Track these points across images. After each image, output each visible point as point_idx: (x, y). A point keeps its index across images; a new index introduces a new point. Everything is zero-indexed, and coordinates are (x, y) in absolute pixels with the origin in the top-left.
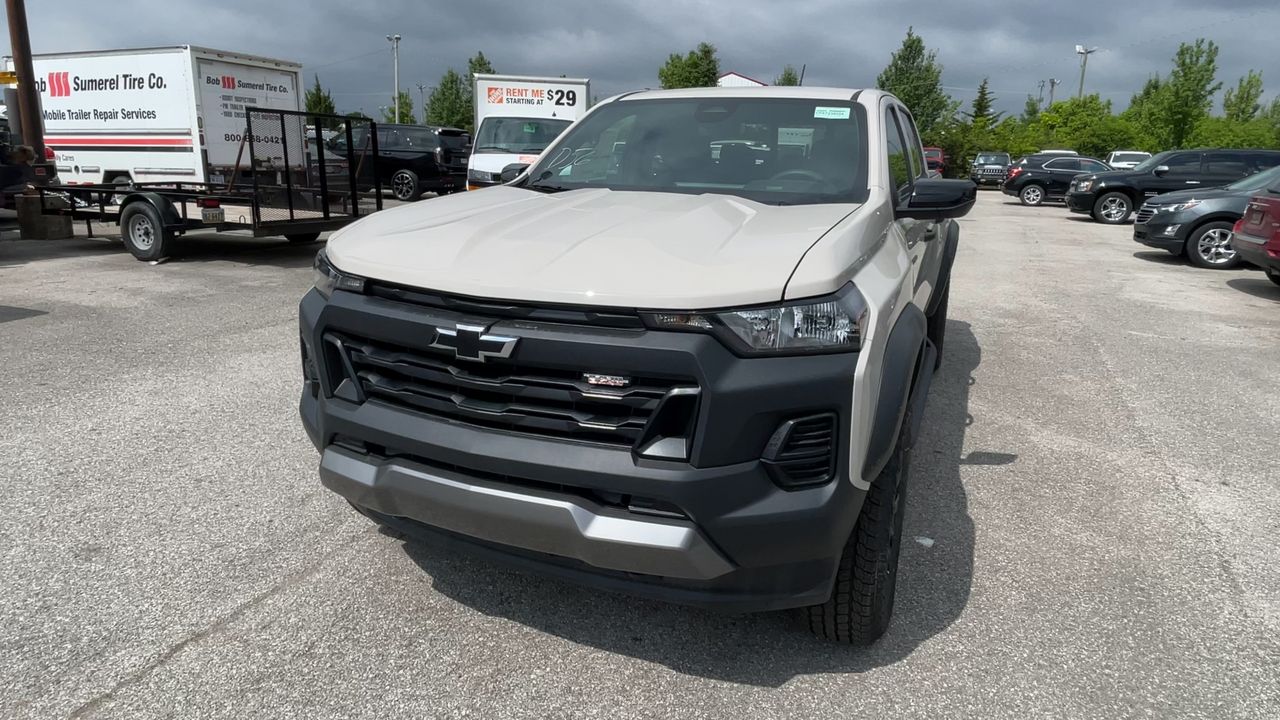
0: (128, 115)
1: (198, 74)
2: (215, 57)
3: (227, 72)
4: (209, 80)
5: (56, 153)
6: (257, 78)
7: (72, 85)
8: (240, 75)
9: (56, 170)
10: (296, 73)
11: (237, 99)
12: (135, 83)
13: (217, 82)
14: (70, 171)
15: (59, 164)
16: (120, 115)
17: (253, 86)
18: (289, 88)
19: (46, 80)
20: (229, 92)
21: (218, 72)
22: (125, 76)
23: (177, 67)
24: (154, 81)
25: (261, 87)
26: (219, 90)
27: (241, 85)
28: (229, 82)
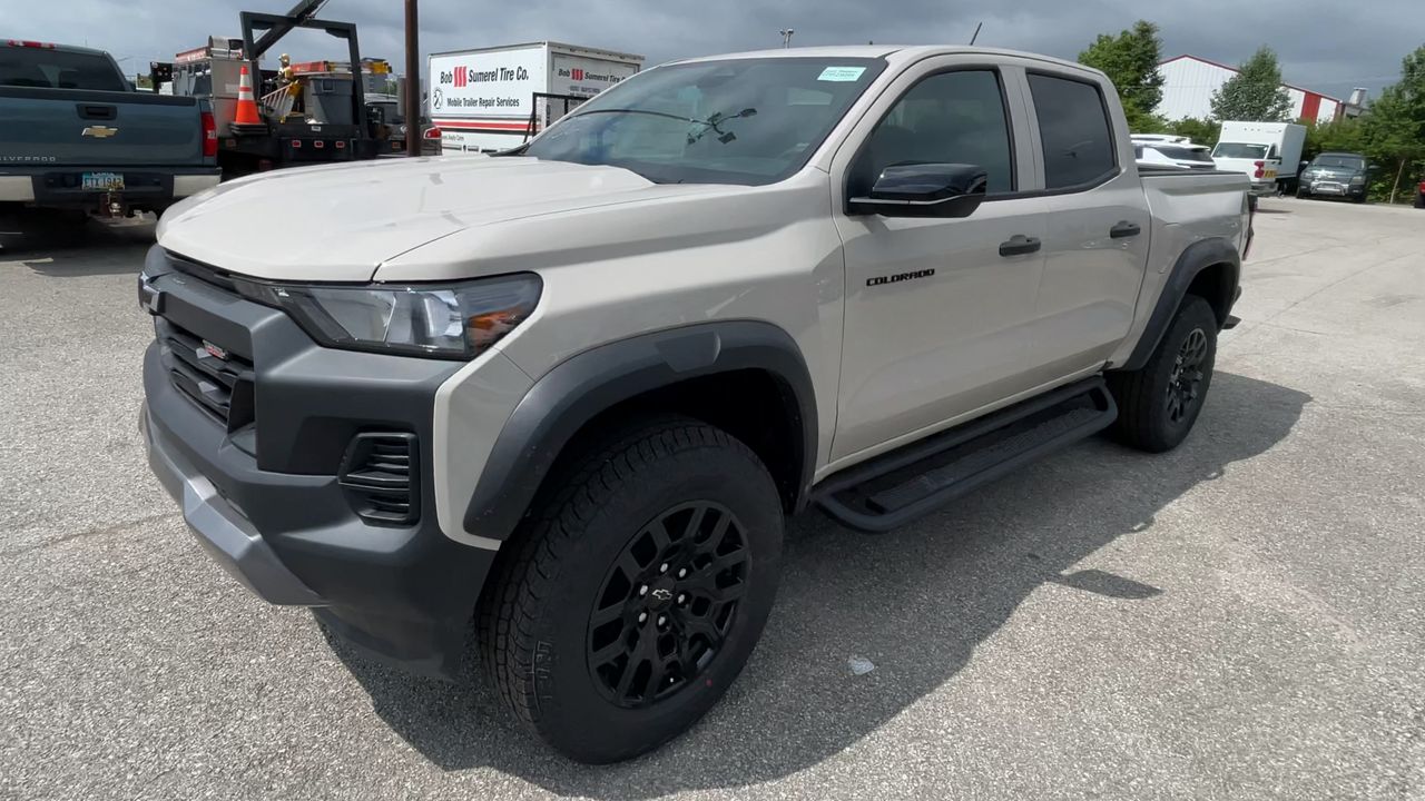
0: (501, 103)
1: (552, 66)
2: (568, 52)
3: (577, 65)
4: (561, 73)
5: (444, 134)
6: (603, 70)
7: (468, 77)
8: (588, 68)
9: (441, 148)
10: (638, 65)
11: (583, 90)
12: (507, 74)
13: (567, 74)
14: (460, 149)
15: (444, 142)
16: (496, 103)
17: (599, 78)
19: (453, 73)
20: (576, 83)
21: (568, 65)
22: (502, 69)
23: (535, 62)
24: (520, 73)
25: (606, 78)
26: (570, 81)
27: (588, 77)
28: (577, 75)
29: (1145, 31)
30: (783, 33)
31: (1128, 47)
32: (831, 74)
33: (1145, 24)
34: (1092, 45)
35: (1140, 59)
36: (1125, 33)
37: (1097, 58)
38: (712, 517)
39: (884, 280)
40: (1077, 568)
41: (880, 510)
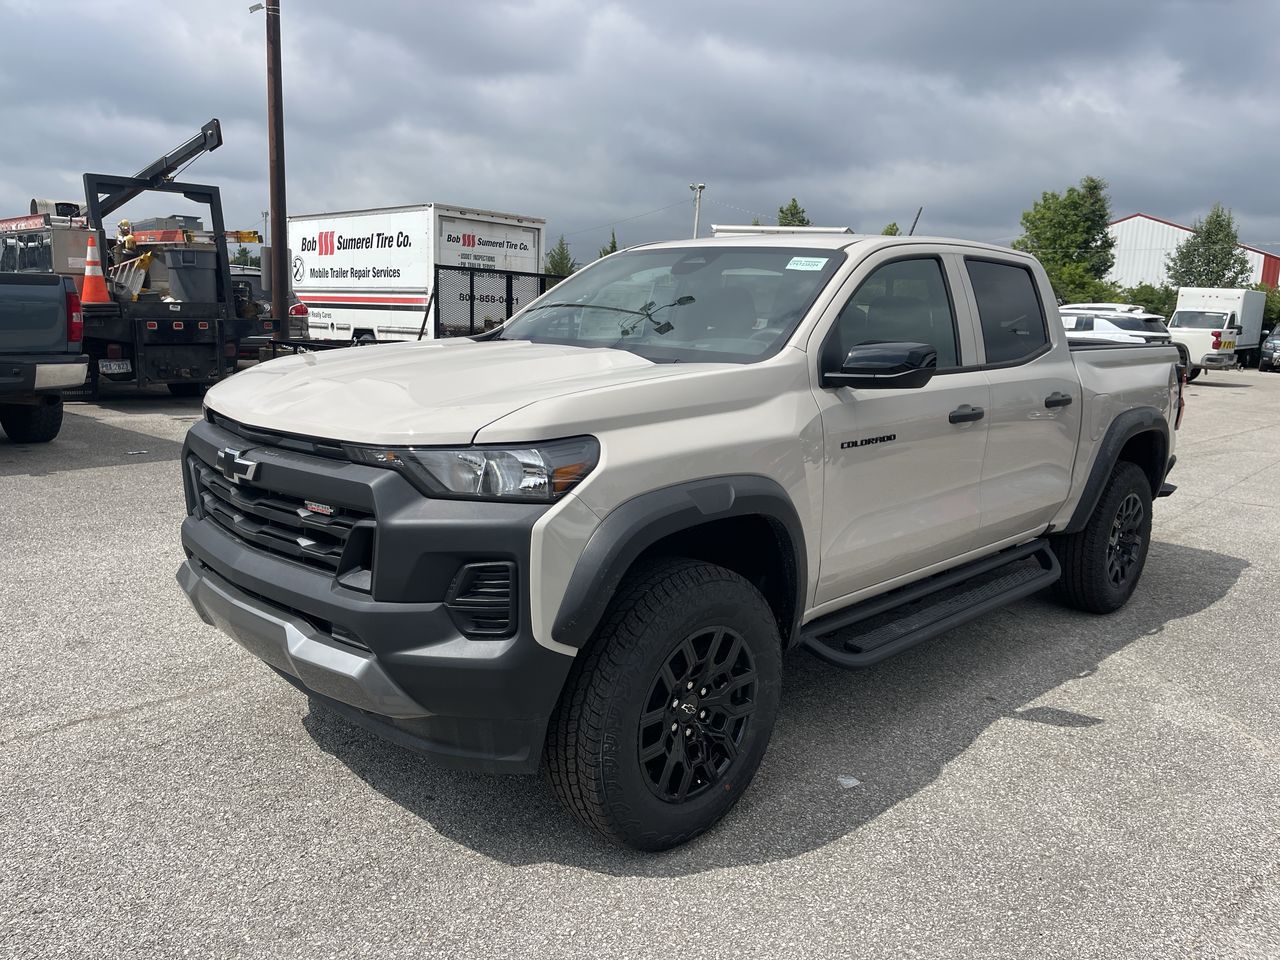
0: (377, 273)
1: (439, 232)
2: (458, 215)
3: (469, 230)
4: (450, 238)
5: (310, 310)
6: (499, 235)
7: (336, 244)
8: (481, 233)
9: (308, 327)
10: (539, 230)
11: (476, 257)
12: (385, 241)
13: (457, 240)
14: (326, 328)
15: (311, 320)
16: (371, 273)
17: (493, 244)
18: (530, 246)
19: (317, 239)
20: (467, 250)
21: (459, 230)
22: (379, 235)
23: (420, 225)
24: (401, 239)
25: (501, 245)
26: (459, 248)
27: (481, 243)
28: (469, 240)
29: (1093, 188)
30: (693, 188)
31: (1075, 206)
32: (797, 264)
33: (1093, 181)
34: (1036, 204)
35: (1087, 219)
36: (1072, 191)
37: (1043, 218)
38: (728, 641)
39: (855, 444)
40: (1030, 706)
41: (857, 650)
